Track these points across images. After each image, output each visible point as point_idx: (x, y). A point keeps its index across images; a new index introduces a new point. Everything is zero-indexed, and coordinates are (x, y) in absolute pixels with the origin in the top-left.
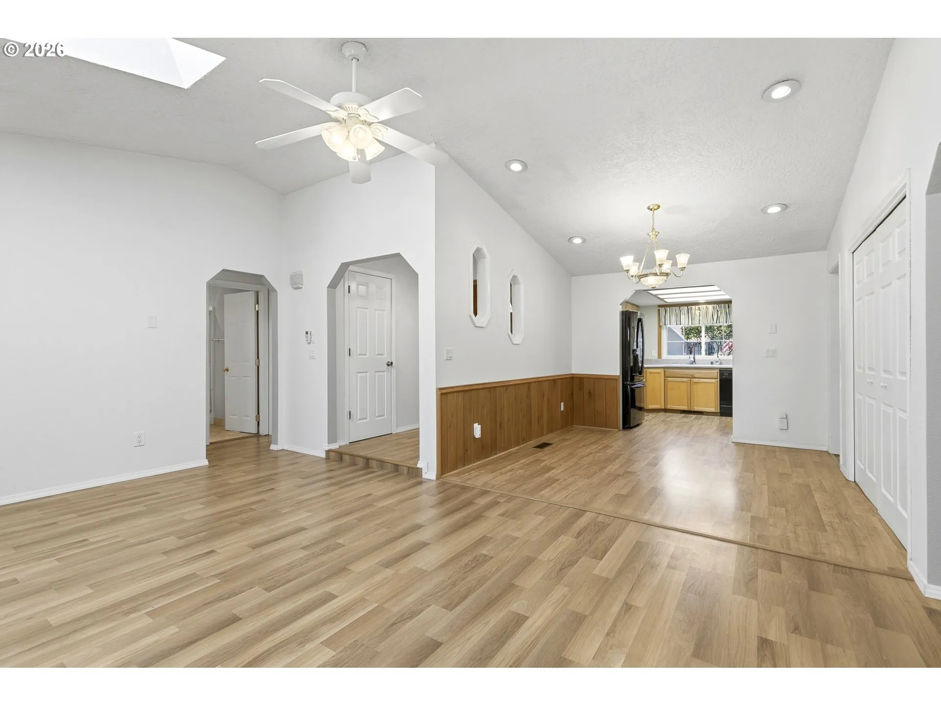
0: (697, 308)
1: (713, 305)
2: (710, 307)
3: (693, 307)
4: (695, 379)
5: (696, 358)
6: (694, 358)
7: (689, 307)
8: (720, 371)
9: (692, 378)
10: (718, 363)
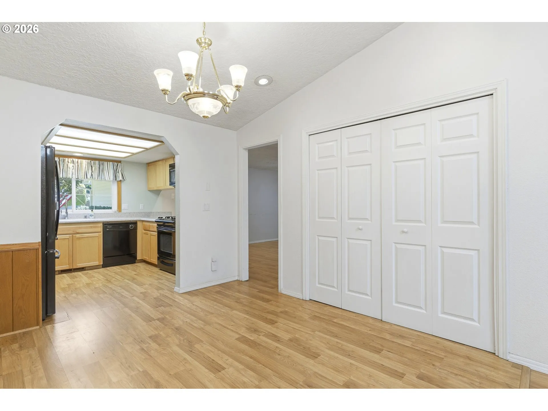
0: (69, 161)
1: (87, 160)
2: (85, 162)
3: (67, 159)
4: (77, 235)
5: (69, 213)
6: (67, 213)
7: (61, 158)
8: (103, 224)
9: (74, 234)
10: (93, 217)
